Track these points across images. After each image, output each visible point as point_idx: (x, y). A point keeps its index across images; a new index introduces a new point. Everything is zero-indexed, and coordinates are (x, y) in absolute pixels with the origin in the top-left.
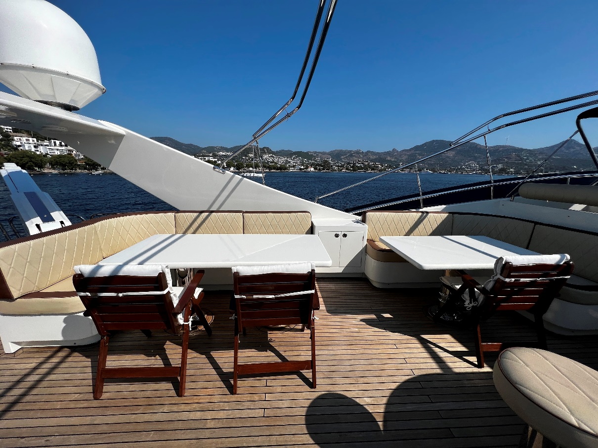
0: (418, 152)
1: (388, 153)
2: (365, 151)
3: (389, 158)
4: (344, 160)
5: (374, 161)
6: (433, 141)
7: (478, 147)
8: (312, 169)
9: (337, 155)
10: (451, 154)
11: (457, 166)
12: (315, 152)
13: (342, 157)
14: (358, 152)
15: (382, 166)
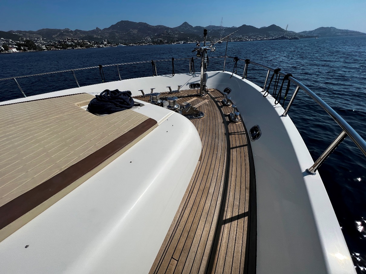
0: (115, 30)
1: (93, 32)
2: (73, 30)
3: (95, 36)
4: (56, 39)
5: (83, 39)
6: (122, 21)
7: (148, 26)
8: (14, 50)
9: (47, 34)
10: (135, 31)
11: (140, 40)
12: (20, 32)
13: (53, 36)
14: (67, 31)
15: (91, 43)
